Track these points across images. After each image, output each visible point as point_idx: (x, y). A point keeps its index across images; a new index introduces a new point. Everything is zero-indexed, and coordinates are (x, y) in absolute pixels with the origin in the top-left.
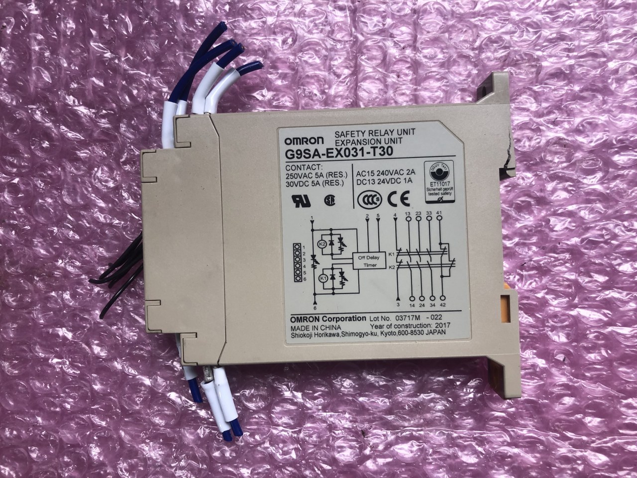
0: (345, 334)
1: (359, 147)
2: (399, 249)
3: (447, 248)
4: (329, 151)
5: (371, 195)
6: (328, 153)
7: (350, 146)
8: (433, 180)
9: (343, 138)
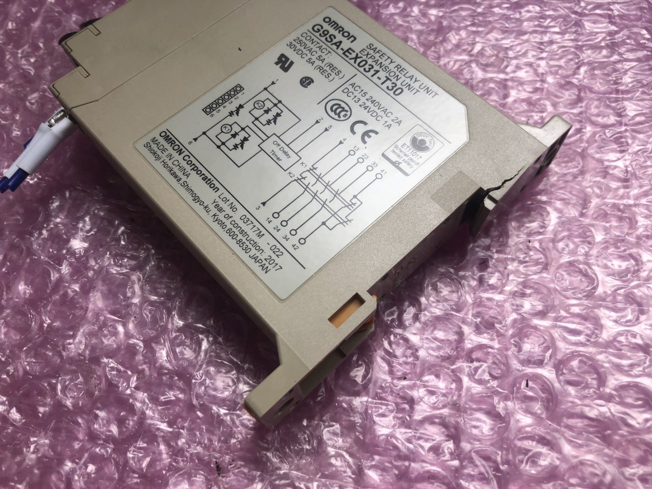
0: (185, 185)
1: (376, 68)
2: (315, 166)
3: (357, 205)
4: (350, 51)
5: (343, 108)
6: (347, 51)
7: (370, 61)
8: (408, 143)
9: (371, 52)
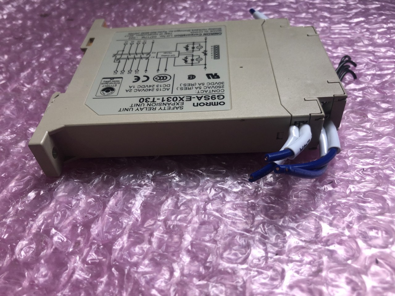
0: (189, 31)
1: (165, 102)
2: (147, 60)
3: (115, 61)
4: (189, 100)
5: (161, 80)
8: (114, 87)
